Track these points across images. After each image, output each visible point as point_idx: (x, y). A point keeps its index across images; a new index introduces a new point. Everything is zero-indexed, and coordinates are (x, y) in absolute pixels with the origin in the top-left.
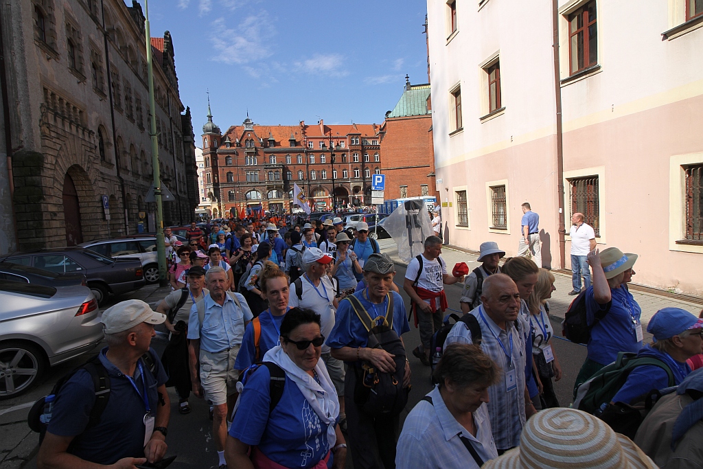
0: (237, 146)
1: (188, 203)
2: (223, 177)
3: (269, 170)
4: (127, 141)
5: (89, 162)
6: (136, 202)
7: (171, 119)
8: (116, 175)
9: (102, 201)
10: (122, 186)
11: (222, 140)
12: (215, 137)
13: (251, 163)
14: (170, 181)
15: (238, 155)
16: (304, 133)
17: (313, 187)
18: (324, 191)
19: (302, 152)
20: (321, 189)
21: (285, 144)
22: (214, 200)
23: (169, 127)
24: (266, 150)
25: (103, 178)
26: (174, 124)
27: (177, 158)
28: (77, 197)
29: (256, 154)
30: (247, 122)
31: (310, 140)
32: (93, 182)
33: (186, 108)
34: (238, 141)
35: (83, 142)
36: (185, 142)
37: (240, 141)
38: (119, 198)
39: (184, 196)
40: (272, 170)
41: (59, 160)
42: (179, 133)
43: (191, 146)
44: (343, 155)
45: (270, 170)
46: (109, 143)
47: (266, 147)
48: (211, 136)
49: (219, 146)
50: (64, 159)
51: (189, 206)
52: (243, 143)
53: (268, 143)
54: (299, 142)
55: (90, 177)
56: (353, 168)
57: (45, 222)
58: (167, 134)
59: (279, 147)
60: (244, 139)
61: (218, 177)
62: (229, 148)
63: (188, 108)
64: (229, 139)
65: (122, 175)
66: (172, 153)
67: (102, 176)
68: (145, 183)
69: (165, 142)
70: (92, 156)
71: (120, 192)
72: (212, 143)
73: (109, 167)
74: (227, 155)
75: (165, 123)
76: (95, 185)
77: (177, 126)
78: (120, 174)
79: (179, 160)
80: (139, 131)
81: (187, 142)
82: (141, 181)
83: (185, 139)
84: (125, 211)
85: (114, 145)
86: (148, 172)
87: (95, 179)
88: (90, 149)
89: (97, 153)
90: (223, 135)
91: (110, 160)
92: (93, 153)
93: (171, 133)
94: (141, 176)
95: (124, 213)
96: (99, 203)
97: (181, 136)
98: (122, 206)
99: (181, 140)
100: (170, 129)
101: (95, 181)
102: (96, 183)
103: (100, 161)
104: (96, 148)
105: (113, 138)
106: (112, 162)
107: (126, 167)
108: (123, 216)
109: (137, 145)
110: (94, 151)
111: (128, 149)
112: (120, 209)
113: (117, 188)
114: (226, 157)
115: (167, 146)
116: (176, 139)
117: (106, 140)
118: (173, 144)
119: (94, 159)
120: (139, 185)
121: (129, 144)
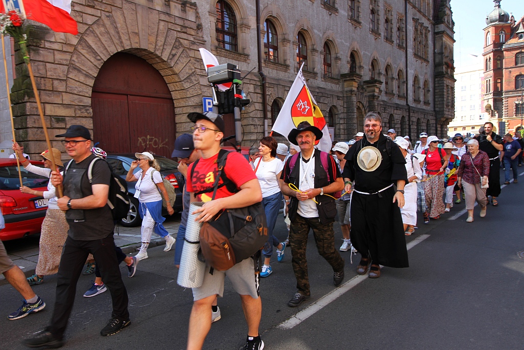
2: (509, 83)
4: (291, 25)
5: (175, 47)
7: (407, 1)
8: (256, 70)
9: (201, 105)
10: (263, 87)
11: (512, 31)
12: (503, 27)
14: (381, 83)
22: (493, 115)
23: (402, 11)
26: (414, 7)
27: (416, 55)
28: (171, 100)
32: (183, 76)
35: (163, 17)
36: (435, 34)
39: (424, 107)
41: (90, 40)
42: (423, 20)
43: (445, 39)
46: (248, 27)
48: (496, 27)
49: (506, 40)
50: (103, 40)
51: (432, 122)
55: (176, 70)
57: (29, 131)
58: (395, 21)
61: (501, 83)
62: (522, 40)
65: (266, 71)
66: (403, 47)
68: (329, 86)
69: (389, 31)
70: (185, 39)
71: (258, 95)
72: (497, 36)
73: (238, 58)
74: (518, 51)
75: (393, 5)
76: (188, 81)
77: (420, 11)
78: (263, 69)
79: (420, 58)
80: (325, 12)
81: (440, 35)
82: (319, 82)
83: (436, 29)
84: (264, 123)
85: (256, 27)
86: (339, 71)
87: (191, 72)
88: (182, 28)
89: (201, 36)
90: (516, 23)
91: (244, 49)
92: (189, 34)
93: (403, 20)
94: (319, 75)
95: (264, 125)
96: (195, 108)
97: (427, 24)
98: (260, 114)
99: (426, 30)
100: (404, 15)
101: (189, 76)
102: (193, 78)
103: (213, 48)
104: (199, 27)
105: (256, 18)
106: (246, 52)
107: (285, 61)
108: (260, 129)
109: (316, 31)
110: (193, 32)
111: (293, 36)
112: (253, 119)
113: (249, 88)
114: (517, 53)
115: (391, 36)
116: (416, 29)
117: (240, 21)
118: (406, 34)
119: (192, 43)
120: (313, 87)
121: (296, 29)
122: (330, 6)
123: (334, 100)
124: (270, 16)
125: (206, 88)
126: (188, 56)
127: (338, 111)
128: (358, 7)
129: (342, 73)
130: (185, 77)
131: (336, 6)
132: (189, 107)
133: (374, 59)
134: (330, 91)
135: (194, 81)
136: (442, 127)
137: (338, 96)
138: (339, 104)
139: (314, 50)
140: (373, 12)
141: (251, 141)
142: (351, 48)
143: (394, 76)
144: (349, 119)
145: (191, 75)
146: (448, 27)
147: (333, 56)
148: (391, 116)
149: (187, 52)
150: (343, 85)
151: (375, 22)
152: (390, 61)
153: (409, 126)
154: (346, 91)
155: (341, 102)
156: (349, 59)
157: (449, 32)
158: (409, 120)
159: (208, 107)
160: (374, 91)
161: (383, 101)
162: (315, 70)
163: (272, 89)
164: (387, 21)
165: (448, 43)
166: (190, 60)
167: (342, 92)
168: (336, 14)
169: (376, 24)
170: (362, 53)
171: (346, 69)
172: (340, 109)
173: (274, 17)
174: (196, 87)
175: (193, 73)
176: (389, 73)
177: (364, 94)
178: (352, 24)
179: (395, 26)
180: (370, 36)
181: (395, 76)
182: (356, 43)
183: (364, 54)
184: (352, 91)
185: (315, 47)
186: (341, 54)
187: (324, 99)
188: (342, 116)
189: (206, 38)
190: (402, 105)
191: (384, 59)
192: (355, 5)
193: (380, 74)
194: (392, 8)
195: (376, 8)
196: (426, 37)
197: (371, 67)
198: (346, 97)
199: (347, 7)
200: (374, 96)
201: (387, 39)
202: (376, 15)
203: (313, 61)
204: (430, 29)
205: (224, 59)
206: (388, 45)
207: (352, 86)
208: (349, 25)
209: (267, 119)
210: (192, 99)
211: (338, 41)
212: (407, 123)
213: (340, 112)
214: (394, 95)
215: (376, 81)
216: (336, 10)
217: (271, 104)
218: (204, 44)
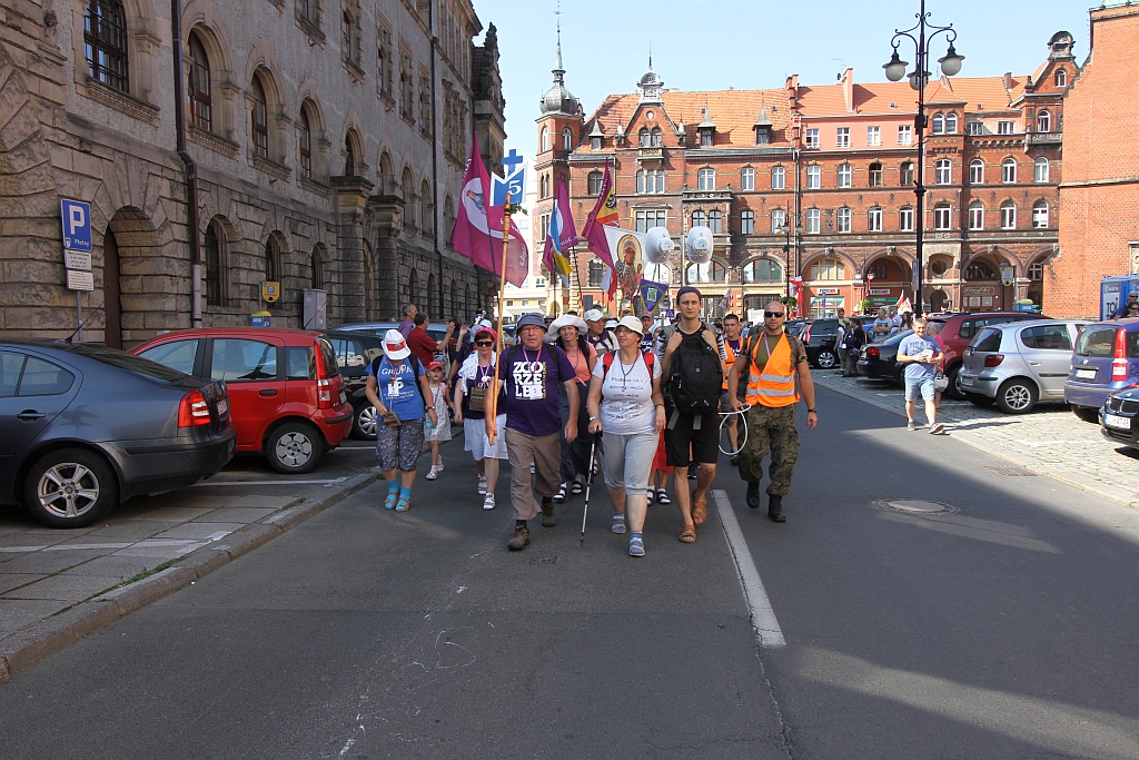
0: (618, 145)
1: (472, 280)
3: (694, 207)
4: (242, 53)
6: (259, 250)
7: (434, 41)
8: (173, 147)
9: (58, 218)
10: (190, 188)
11: (582, 133)
12: (568, 121)
13: (649, 187)
15: (618, 168)
16: (796, 107)
17: (810, 253)
18: (840, 264)
19: (787, 157)
20: (832, 259)
21: (744, 140)
23: (426, 62)
24: (692, 153)
25: (81, 140)
26: (445, 58)
27: (448, 153)
29: (664, 163)
30: (647, 82)
31: (811, 126)
32: (11, 139)
33: (486, 28)
34: (621, 132)
36: (476, 117)
37: (628, 131)
38: (167, 223)
40: (703, 206)
42: (457, 87)
43: (492, 129)
44: (905, 165)
45: (698, 206)
46: (156, 41)
47: (691, 145)
48: (558, 120)
49: (574, 147)
51: (474, 288)
52: (633, 136)
53: (696, 135)
54: (782, 132)
56: (934, 201)
58: (416, 81)
59: (725, 147)
60: (638, 127)
62: (598, 150)
63: (493, 29)
64: (601, 127)
65: (192, 150)
67: (78, 131)
68: (311, 199)
69: (407, 98)
70: (16, 45)
71: (179, 204)
72: (559, 138)
73: (134, 112)
74: (592, 169)
75: (412, 48)
76: (22, 154)
77: (452, 68)
78: (187, 147)
79: (454, 160)
80: (302, 37)
81: (484, 121)
82: (292, 189)
83: (477, 107)
84: (192, 272)
85: (171, 45)
86: (328, 170)
87: (29, 131)
88: (10, 14)
89: (53, 42)
90: (587, 119)
91: (145, 92)
92: (25, 34)
93: (429, 81)
94: (293, 174)
95: (191, 277)
96: (40, 224)
97: (463, 96)
98: (182, 252)
99: (462, 107)
100: (429, 70)
101: (27, 141)
102: (36, 148)
103: (80, 79)
104: (50, 20)
105: (170, 22)
106: (152, 99)
107: (229, 132)
108: (183, 287)
109: (286, 76)
110: (36, 32)
111: (243, 80)
112: (168, 262)
113: (160, 187)
114: (591, 173)
115: (411, 110)
116: (448, 102)
117: (137, 22)
118: (434, 111)
119: (33, 58)
120: (281, 199)
121: (250, 64)
122: (311, 27)
123: (321, 232)
124: (199, 24)
125: (66, 177)
126: (24, 90)
127: (328, 257)
128: (358, 39)
129: (332, 175)
130: (17, 143)
131: (322, 29)
132: (25, 222)
133: (385, 153)
134: (313, 210)
135: (38, 156)
136: (486, 301)
137: (327, 224)
138: (330, 239)
139: (283, 117)
140: (381, 54)
141: (164, 313)
142: (347, 123)
143: (416, 192)
144: (348, 274)
145: (30, 139)
146: (496, 107)
147: (315, 134)
148: (414, 271)
149: (20, 78)
150: (335, 201)
151: (386, 75)
152: (409, 159)
153: (441, 295)
154: (343, 215)
155: (332, 237)
156: (345, 147)
157: (497, 117)
158: (440, 283)
159: (73, 223)
160: (391, 219)
161: (400, 241)
162: (286, 161)
163: (207, 196)
164: (403, 78)
165: (497, 138)
166: (28, 101)
167: (335, 215)
168: (322, 45)
169: (386, 80)
170: (365, 136)
171: (339, 170)
172: (332, 253)
173: (207, 28)
174: (44, 172)
175: (35, 134)
176: (408, 184)
177: (372, 224)
178: (349, 73)
179: (417, 90)
180: (378, 102)
181: (418, 191)
182: (355, 113)
183: (369, 139)
184: (354, 216)
185: (285, 109)
186: (331, 134)
187: (304, 227)
188: (334, 266)
189: (63, 53)
190: (430, 253)
191: (400, 153)
192: (352, 32)
193: (393, 183)
194: (411, 52)
195: (386, 47)
196: (462, 119)
197: (379, 168)
198: (344, 226)
199: (340, 36)
200: (389, 230)
201: (404, 114)
202: (386, 60)
203: (282, 142)
204: (467, 105)
205: (104, 108)
206: (404, 126)
207: (356, 204)
208: (342, 74)
209: (197, 263)
210: (34, 201)
211: (325, 103)
212: (438, 289)
213: (331, 258)
214: (417, 229)
215: (394, 199)
216: (323, 37)
217: (203, 227)
218: (61, 65)
